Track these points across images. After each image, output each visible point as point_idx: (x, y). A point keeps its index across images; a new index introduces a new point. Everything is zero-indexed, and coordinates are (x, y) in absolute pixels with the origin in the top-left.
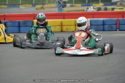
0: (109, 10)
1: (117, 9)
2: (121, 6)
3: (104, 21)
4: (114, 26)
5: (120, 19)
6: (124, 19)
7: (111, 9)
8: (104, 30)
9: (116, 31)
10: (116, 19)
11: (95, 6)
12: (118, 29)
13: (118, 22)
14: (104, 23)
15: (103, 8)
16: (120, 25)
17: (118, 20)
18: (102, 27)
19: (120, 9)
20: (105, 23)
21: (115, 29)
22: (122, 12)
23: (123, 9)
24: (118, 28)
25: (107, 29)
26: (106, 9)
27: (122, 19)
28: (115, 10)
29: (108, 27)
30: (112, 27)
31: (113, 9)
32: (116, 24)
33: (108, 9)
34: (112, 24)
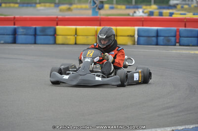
0: (166, 16)
1: (177, 14)
2: (182, 11)
3: (157, 31)
4: (173, 39)
5: (181, 28)
6: (186, 28)
7: (168, 14)
8: (157, 44)
9: (175, 45)
10: (175, 28)
11: (144, 9)
12: (178, 43)
13: (178, 33)
14: (157, 34)
15: (157, 12)
16: (180, 37)
17: (178, 30)
18: (154, 39)
19: (181, 14)
20: (159, 34)
21: (173, 43)
22: (185, 19)
23: (185, 14)
24: (177, 41)
25: (162, 43)
26: (161, 14)
27: (184, 28)
28: (174, 16)
29: (163, 39)
30: (169, 41)
31: (171, 14)
32: (175, 36)
33: (164, 14)
34: (170, 35)
